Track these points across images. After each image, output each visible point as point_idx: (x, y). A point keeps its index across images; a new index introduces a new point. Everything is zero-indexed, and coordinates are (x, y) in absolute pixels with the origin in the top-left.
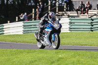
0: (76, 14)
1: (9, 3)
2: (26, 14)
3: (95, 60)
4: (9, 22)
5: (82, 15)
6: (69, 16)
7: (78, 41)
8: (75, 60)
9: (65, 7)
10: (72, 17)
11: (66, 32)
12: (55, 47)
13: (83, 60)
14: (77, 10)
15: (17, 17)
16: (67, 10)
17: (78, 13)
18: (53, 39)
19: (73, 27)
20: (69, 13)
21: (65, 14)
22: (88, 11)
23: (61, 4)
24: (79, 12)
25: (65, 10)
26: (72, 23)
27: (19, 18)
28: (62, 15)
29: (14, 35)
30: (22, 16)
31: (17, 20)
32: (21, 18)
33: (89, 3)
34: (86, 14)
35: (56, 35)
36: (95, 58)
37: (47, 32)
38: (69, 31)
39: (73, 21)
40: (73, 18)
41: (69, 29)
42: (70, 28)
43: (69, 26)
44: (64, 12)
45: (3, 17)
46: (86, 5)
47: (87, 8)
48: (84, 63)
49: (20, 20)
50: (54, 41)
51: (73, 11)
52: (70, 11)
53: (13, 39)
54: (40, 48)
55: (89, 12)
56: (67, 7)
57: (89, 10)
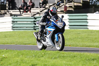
0: (19, 13)
3: (39, 59)
5: (25, 13)
6: (11, 15)
7: (21, 40)
8: (18, 59)
9: (7, 6)
10: (15, 15)
11: (9, 31)
12: (59, 48)
13: (26, 59)
14: (20, 9)
16: (9, 9)
17: (20, 12)
19: (16, 26)
20: (12, 12)
21: (7, 13)
22: (30, 9)
23: (3, 2)
24: (21, 10)
25: (7, 8)
26: (14, 22)
28: (4, 14)
33: (31, 2)
34: (29, 12)
36: (39, 57)
37: (50, 31)
38: (12, 30)
39: (16, 20)
40: (16, 17)
41: (11, 28)
42: (13, 27)
43: (12, 25)
44: (6, 11)
46: (28, 3)
47: (29, 6)
48: (28, 62)
51: (16, 9)
52: (12, 9)
55: (32, 11)
56: (9, 5)
57: (32, 9)
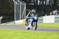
1: (47, 4)
2: (56, 10)
4: (46, 15)
12: (34, 29)
15: (51, 13)
18: (33, 25)
27: (52, 13)
29: (49, 23)
30: (54, 12)
31: (51, 14)
32: (54, 13)
35: (35, 23)
45: (43, 12)
49: (53, 14)
50: (34, 26)
53: (48, 26)
54: (28, 29)
